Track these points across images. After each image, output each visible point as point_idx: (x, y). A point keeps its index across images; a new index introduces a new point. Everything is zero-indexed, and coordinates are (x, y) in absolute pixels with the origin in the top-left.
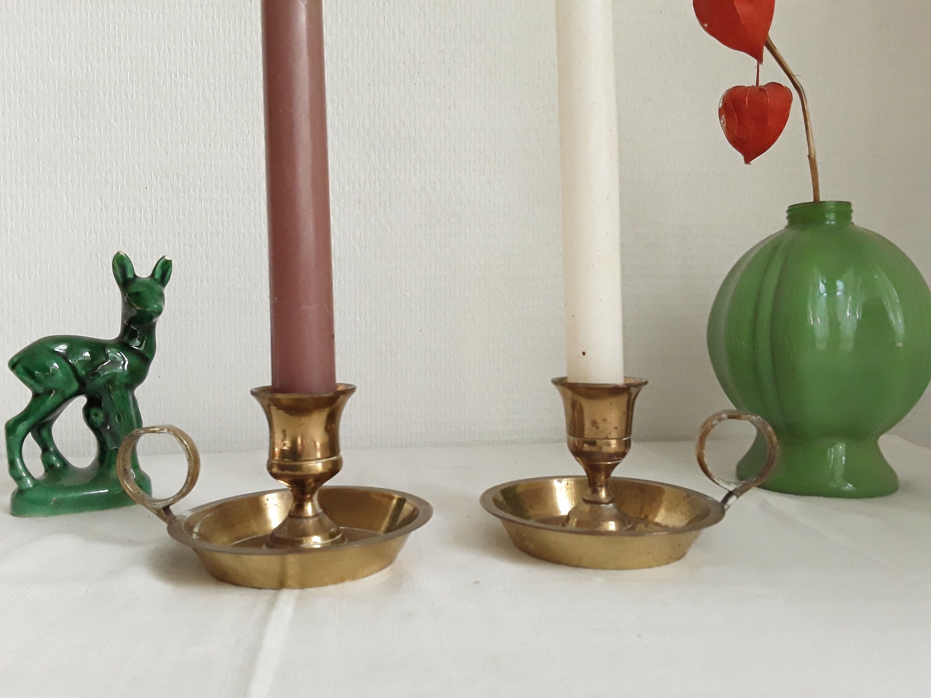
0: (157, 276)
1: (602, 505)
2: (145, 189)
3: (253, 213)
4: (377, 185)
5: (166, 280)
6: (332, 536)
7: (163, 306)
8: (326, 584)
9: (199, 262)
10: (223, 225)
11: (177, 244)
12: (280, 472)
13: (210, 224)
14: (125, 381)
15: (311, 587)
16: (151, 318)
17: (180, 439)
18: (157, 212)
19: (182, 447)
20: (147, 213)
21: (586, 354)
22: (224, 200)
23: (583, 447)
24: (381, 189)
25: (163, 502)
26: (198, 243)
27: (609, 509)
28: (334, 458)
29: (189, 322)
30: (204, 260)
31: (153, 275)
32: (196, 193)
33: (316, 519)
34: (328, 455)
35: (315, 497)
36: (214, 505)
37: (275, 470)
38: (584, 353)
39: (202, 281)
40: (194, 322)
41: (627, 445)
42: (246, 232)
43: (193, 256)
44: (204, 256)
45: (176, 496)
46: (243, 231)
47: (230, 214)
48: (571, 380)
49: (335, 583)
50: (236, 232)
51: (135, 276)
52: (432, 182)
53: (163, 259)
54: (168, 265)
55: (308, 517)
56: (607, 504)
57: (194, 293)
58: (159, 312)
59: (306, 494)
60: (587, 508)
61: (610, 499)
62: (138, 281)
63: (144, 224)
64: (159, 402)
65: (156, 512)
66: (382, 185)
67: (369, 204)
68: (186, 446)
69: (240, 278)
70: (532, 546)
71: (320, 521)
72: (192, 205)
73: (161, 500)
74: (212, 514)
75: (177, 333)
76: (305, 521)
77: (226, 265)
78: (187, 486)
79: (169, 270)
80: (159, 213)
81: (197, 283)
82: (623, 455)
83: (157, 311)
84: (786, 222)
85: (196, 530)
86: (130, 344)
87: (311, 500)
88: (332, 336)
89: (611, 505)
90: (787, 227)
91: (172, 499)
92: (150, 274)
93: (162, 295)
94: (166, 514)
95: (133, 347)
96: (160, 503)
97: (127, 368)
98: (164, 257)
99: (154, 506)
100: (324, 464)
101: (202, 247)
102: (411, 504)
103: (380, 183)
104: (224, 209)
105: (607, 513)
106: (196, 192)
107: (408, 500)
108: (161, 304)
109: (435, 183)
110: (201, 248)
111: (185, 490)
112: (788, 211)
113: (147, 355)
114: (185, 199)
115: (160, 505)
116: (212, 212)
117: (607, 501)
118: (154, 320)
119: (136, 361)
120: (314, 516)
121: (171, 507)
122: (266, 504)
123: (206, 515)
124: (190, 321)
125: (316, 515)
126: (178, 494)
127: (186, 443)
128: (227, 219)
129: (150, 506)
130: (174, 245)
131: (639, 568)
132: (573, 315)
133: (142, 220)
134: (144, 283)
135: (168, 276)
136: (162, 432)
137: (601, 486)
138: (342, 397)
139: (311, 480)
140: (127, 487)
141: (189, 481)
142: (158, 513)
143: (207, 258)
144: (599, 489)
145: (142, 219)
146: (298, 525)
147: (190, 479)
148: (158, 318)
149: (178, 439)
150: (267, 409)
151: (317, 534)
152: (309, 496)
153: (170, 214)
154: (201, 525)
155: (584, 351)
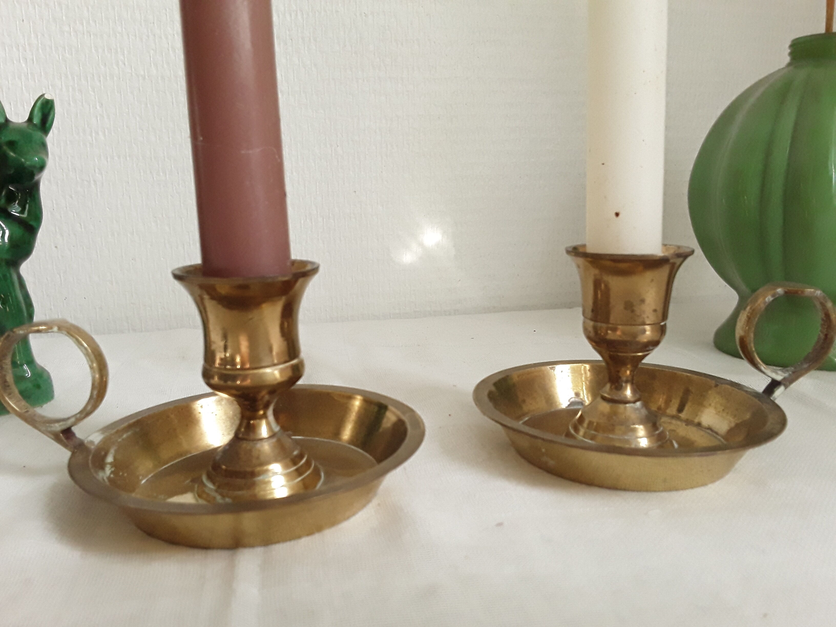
0: (36, 120)
1: (627, 405)
2: (21, 22)
3: (152, 51)
4: (300, 17)
5: (47, 125)
6: (294, 461)
7: (46, 159)
8: (299, 537)
9: (91, 110)
10: (118, 65)
11: (64, 89)
12: (222, 383)
13: (102, 65)
14: (6, 256)
15: (278, 542)
16: (32, 175)
17: (77, 340)
18: (38, 49)
19: (82, 351)
20: (26, 51)
21: (620, 216)
22: (118, 35)
23: (607, 333)
24: (303, 21)
25: (61, 423)
26: (90, 88)
27: (637, 409)
28: (294, 362)
29: (86, 183)
30: (98, 108)
31: (30, 119)
32: (83, 26)
33: (274, 440)
34: (287, 358)
35: (270, 413)
36: (132, 421)
37: (216, 380)
38: (617, 214)
39: (97, 133)
40: (92, 182)
41: (662, 330)
42: (146, 74)
43: (84, 103)
44: (98, 104)
45: (78, 416)
46: (142, 73)
47: (125, 52)
48: (591, 250)
49: (310, 533)
50: (133, 74)
51: (7, 120)
52: (364, 14)
53: (42, 99)
54: (49, 106)
55: (262, 439)
56: (634, 402)
57: (88, 149)
58: (42, 167)
59: (258, 410)
60: (605, 407)
61: (638, 396)
62: (11, 126)
63: (24, 65)
64: (58, 276)
65: (53, 437)
66: (305, 16)
67: (291, 41)
68: (85, 349)
69: (143, 130)
70: (551, 463)
71: (279, 441)
72: (79, 40)
73: (58, 421)
74: (129, 433)
75: (73, 196)
76: (259, 445)
77: (125, 114)
78: (92, 401)
79: (52, 113)
80: (40, 51)
81: (91, 136)
82: (656, 343)
83: (38, 166)
84: (787, 59)
85: (110, 459)
86: (9, 210)
87: (265, 416)
88: (283, 195)
89: (638, 404)
90: (789, 65)
91: (73, 420)
92: (27, 118)
93: (44, 145)
94: (67, 438)
95: (12, 213)
96: (57, 425)
97: (8, 240)
98: (43, 95)
99: (49, 429)
100: (281, 371)
101: (94, 92)
102: (394, 413)
103: (303, 14)
104: (118, 45)
105: (634, 416)
106: (83, 24)
107: (390, 407)
108: (44, 157)
109: (366, 15)
110: (92, 93)
111: (89, 408)
112: (791, 46)
113: (32, 223)
114: (70, 34)
115: (58, 427)
116: (104, 50)
117: (632, 399)
118: (36, 178)
119: (19, 231)
120: (270, 437)
121: (73, 429)
122: (200, 413)
123: (122, 436)
124: (87, 181)
125: (273, 435)
126: (81, 412)
127: (85, 345)
128: (122, 58)
129: (43, 429)
130: (61, 90)
131: (692, 488)
132: (603, 162)
133: (21, 61)
134: (18, 130)
135: (49, 122)
136: (50, 331)
137: (627, 382)
138: (300, 281)
139: (264, 393)
140: (9, 403)
141: (95, 396)
142: (56, 437)
143: (101, 105)
144: (624, 385)
145: (21, 59)
146: (250, 451)
147: (95, 393)
148: (42, 174)
149: (74, 339)
150: (198, 298)
151: (276, 461)
152: (261, 412)
153: (54, 53)
154: (116, 451)
155: (617, 211)
